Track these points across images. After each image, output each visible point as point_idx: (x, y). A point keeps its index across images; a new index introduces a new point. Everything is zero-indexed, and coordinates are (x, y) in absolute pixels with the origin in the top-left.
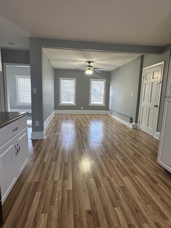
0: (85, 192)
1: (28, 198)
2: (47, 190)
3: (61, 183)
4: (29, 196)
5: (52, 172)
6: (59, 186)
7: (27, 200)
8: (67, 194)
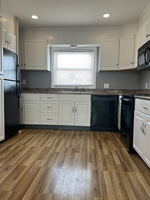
0: (76, 160)
1: (125, 163)
2: (111, 164)
3: (99, 168)
4: (126, 164)
5: (115, 180)
6: (101, 165)
7: (124, 161)
8: (92, 161)
